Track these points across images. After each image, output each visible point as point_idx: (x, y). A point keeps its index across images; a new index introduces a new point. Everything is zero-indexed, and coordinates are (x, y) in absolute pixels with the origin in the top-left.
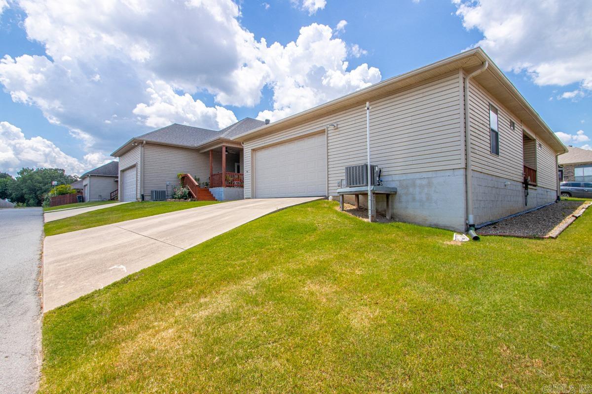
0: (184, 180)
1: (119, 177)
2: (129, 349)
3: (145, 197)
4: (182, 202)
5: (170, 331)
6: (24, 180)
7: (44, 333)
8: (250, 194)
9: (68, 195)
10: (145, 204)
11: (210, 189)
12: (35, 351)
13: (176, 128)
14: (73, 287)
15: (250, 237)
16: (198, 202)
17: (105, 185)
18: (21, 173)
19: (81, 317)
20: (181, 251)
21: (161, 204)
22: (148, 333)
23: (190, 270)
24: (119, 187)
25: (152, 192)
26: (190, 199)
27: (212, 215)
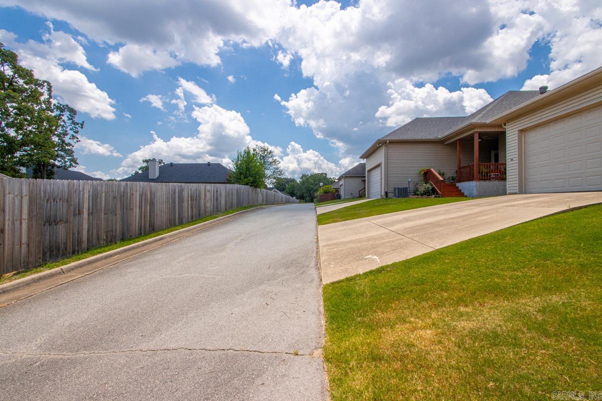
0: (427, 175)
1: (366, 177)
2: (390, 337)
3: (388, 194)
4: (425, 199)
5: (429, 332)
6: (303, 183)
7: (325, 301)
8: (517, 188)
9: (330, 194)
10: (389, 201)
11: (458, 184)
12: (320, 313)
13: (418, 122)
14: (341, 268)
15: (524, 243)
16: (443, 199)
17: (355, 184)
18: (302, 178)
19: (348, 295)
20: (431, 250)
21: (403, 200)
22: (406, 326)
23: (443, 272)
24: (366, 184)
25: (395, 189)
26: (433, 196)
27: (466, 213)
